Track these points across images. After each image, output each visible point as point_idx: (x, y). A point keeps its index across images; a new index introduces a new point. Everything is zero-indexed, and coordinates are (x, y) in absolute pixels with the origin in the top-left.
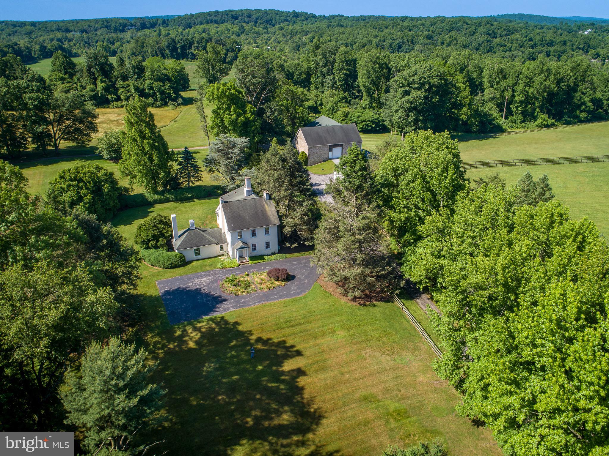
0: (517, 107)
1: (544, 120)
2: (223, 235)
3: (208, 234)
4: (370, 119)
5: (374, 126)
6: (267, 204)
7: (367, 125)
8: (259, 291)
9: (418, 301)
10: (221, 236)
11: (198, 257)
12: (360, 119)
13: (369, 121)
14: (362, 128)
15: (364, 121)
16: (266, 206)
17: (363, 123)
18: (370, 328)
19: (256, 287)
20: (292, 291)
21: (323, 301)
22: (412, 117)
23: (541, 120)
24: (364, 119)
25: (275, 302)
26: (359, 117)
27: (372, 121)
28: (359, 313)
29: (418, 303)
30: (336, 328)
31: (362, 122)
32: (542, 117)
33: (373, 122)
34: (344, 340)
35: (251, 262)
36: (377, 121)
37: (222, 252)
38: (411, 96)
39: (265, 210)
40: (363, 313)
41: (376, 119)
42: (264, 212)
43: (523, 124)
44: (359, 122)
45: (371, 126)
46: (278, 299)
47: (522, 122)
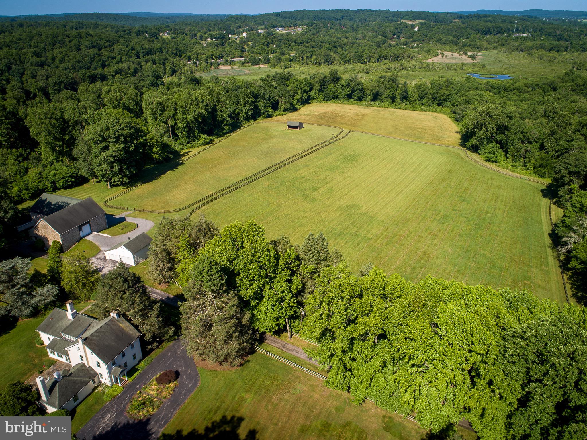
0: (181, 132)
1: (205, 139)
2: (89, 369)
3: (76, 376)
4: (68, 175)
5: (73, 180)
6: (120, 322)
7: (67, 181)
8: (164, 400)
9: (267, 341)
10: (88, 371)
11: (78, 402)
12: (57, 177)
13: (68, 177)
14: (63, 185)
15: (63, 178)
16: (121, 325)
17: (62, 181)
18: (261, 380)
19: (159, 399)
20: (188, 386)
21: (217, 379)
22: (116, 168)
23: (203, 140)
24: (62, 176)
25: (187, 402)
26: (55, 175)
27: (70, 176)
28: (244, 373)
29: (268, 343)
30: (243, 395)
31: (61, 179)
32: (203, 137)
33: (72, 177)
34: (254, 400)
35: (131, 380)
36: (74, 175)
37: (96, 385)
38: (111, 150)
39: (122, 328)
40: (247, 372)
41: (73, 173)
42: (122, 331)
43: (189, 145)
44: (57, 180)
45: (71, 181)
46: (185, 398)
47: (188, 143)
